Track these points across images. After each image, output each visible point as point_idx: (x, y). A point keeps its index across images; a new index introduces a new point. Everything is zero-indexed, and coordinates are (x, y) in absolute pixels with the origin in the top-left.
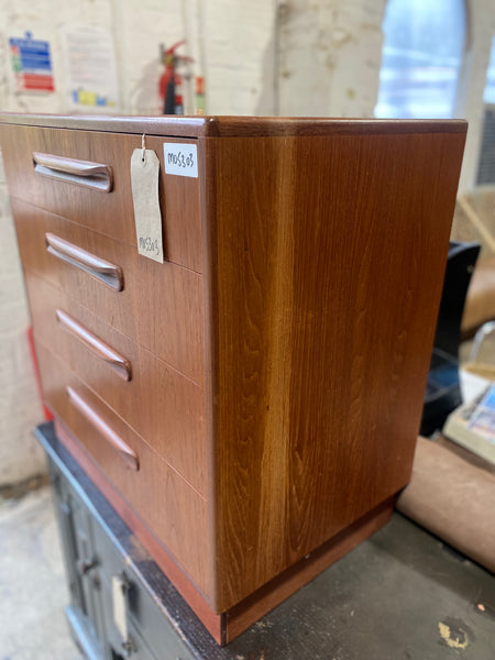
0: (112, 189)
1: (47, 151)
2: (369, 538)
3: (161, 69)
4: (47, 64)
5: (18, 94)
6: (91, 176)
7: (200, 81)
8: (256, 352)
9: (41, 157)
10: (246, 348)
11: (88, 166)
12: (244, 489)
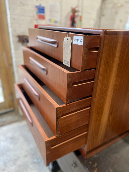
0: (58, 47)
1: (41, 35)
2: (123, 139)
3: (71, 14)
4: (43, 12)
5: (37, 20)
6: (52, 43)
7: (81, 17)
8: (105, 89)
9: (39, 37)
10: (103, 87)
11: (52, 40)
12: (97, 122)
